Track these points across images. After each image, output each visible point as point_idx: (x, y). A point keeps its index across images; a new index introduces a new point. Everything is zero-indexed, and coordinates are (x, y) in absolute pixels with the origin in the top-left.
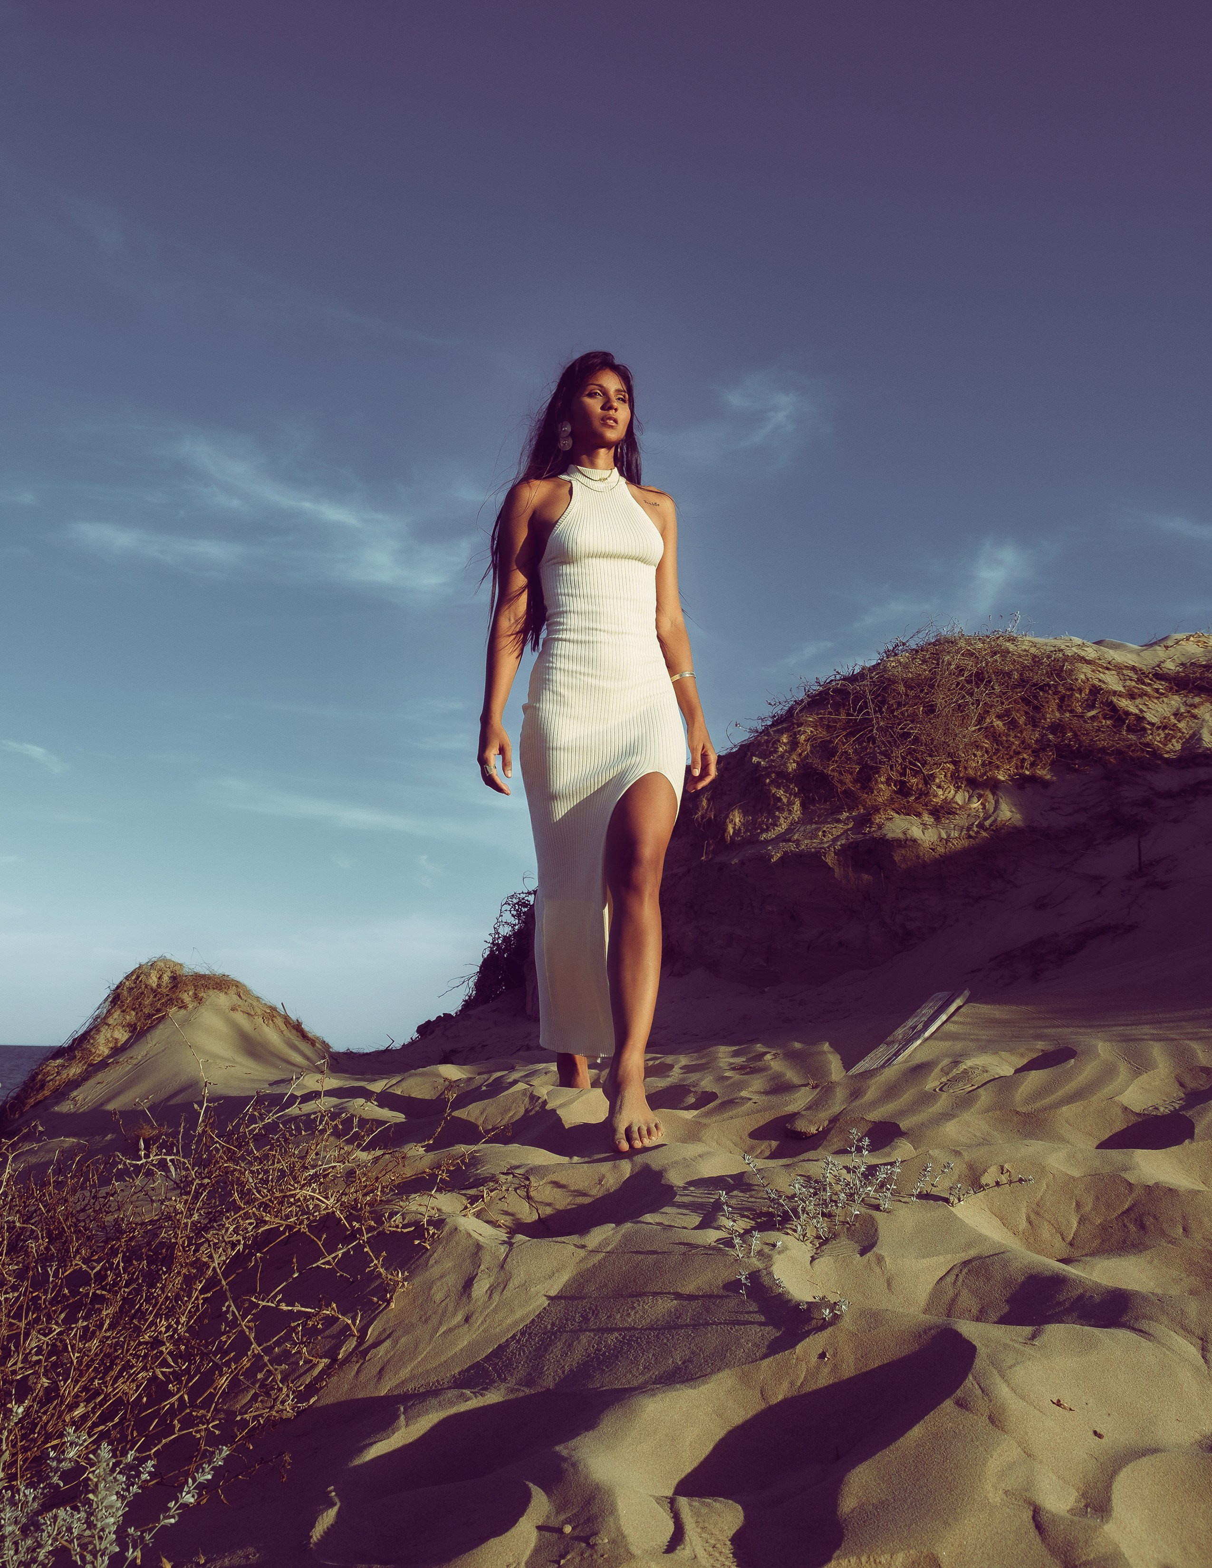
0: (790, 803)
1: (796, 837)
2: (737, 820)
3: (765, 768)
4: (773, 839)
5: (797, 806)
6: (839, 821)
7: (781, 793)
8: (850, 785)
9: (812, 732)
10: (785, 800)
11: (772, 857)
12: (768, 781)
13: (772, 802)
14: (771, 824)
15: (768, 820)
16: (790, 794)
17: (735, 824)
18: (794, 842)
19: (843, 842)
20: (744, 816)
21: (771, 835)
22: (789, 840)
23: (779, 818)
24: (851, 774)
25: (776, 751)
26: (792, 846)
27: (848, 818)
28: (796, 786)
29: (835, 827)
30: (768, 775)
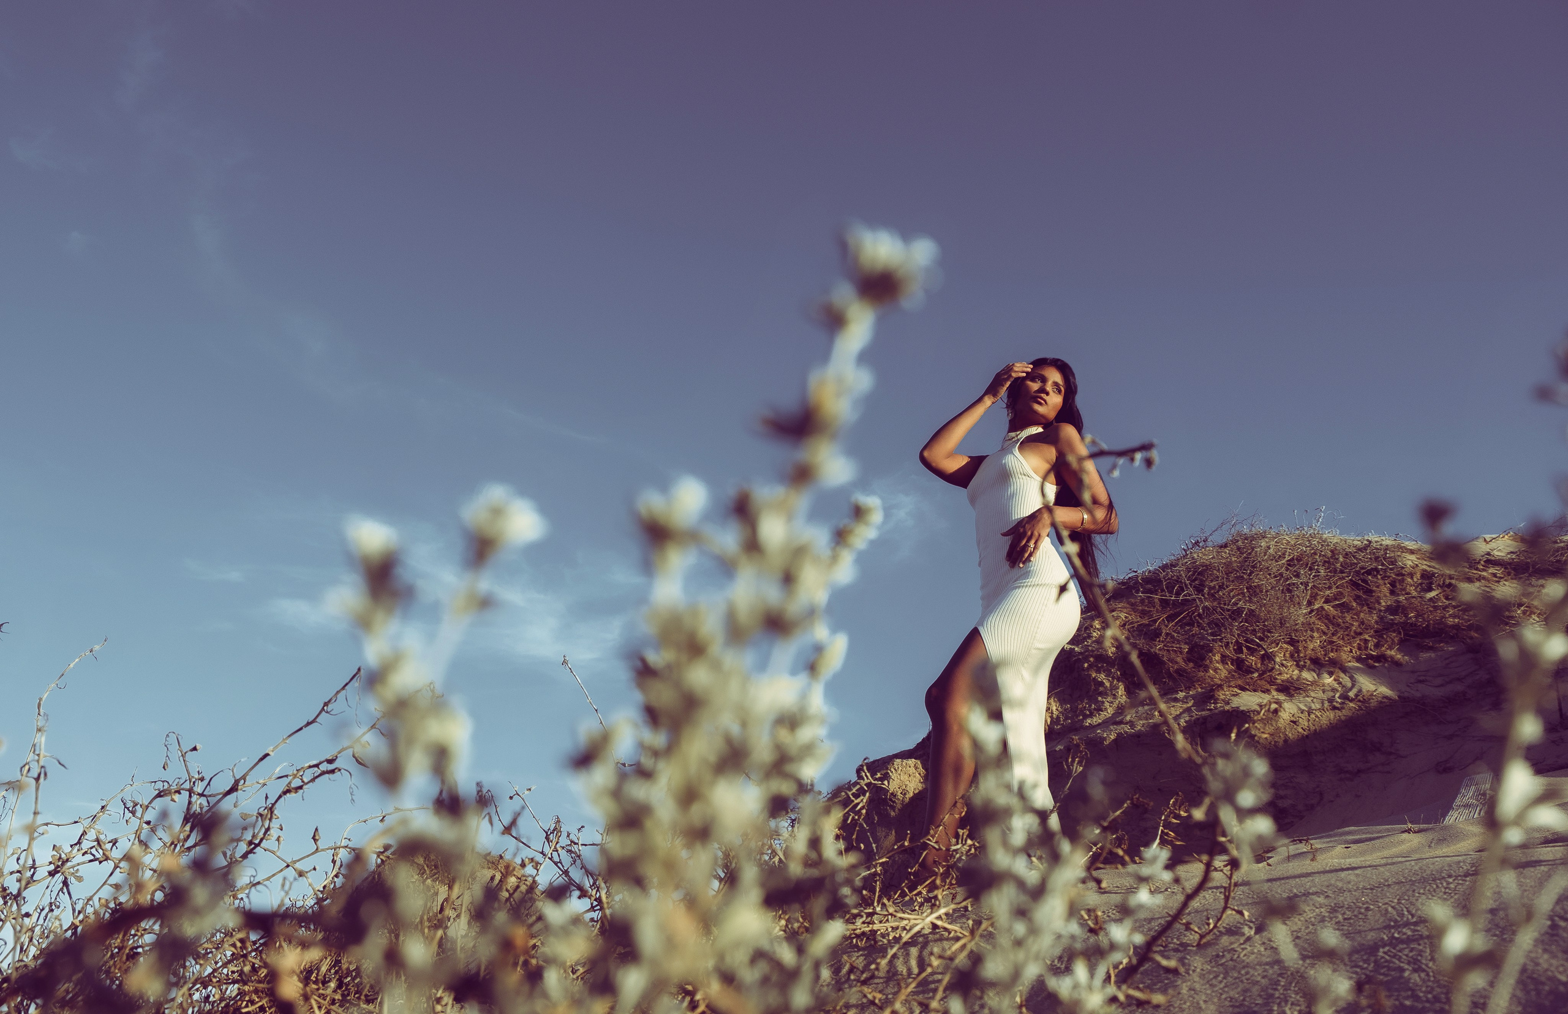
0: (1114, 688)
1: (1128, 718)
2: (1054, 708)
3: (1081, 653)
4: (1099, 724)
5: (1121, 690)
6: (1176, 700)
7: (1102, 677)
8: (1183, 664)
9: (1126, 617)
10: (1107, 684)
11: (1105, 739)
12: (1086, 665)
13: (1093, 687)
14: (1095, 709)
15: (1090, 706)
16: (1113, 678)
17: (1052, 713)
18: (1127, 723)
19: (1187, 719)
20: (1061, 705)
21: (1096, 720)
22: (1121, 722)
23: (1103, 702)
24: (1181, 653)
25: (1089, 636)
26: (1127, 728)
27: (1186, 697)
28: (1117, 670)
29: (1173, 707)
30: (1086, 659)
